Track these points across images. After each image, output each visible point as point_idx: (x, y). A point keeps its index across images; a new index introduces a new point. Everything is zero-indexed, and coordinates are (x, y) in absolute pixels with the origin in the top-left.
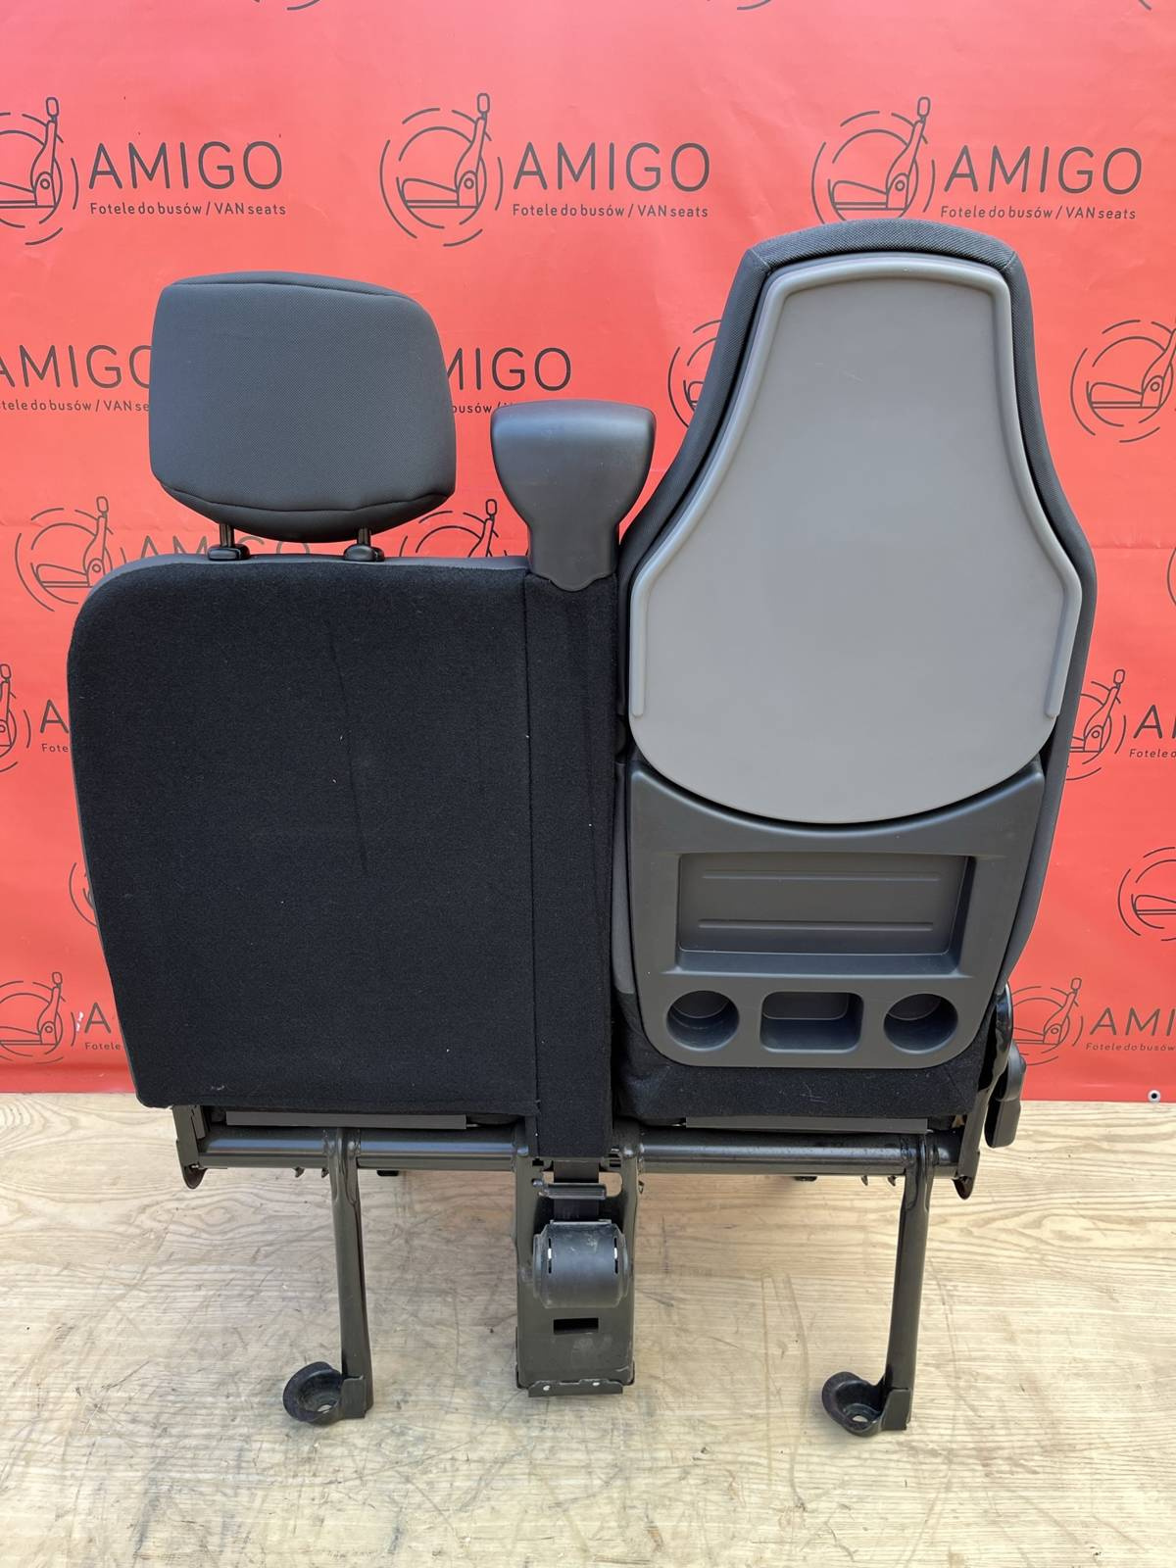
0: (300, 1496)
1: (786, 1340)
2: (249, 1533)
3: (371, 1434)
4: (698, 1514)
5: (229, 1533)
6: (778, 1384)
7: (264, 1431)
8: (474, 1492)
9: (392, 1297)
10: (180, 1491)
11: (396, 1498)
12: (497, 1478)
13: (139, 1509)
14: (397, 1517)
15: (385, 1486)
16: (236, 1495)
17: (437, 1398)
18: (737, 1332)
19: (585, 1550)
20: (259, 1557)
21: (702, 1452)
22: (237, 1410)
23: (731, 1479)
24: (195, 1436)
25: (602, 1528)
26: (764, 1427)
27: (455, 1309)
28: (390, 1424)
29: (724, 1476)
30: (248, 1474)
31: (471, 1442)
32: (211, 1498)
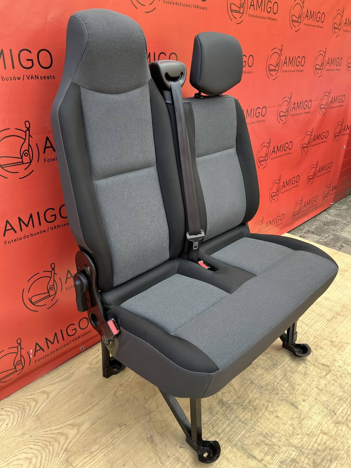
0: (266, 417)
2: (270, 433)
3: (257, 392)
4: (324, 356)
5: (267, 437)
7: (237, 412)
8: (290, 385)
10: (244, 441)
11: (281, 399)
12: (289, 379)
13: (243, 453)
14: (287, 402)
15: (276, 399)
16: (255, 429)
17: (256, 375)
19: (320, 377)
20: (280, 435)
22: (224, 414)
24: (226, 427)
25: (317, 371)
28: (257, 387)
30: (250, 423)
31: (275, 377)
32: (252, 435)
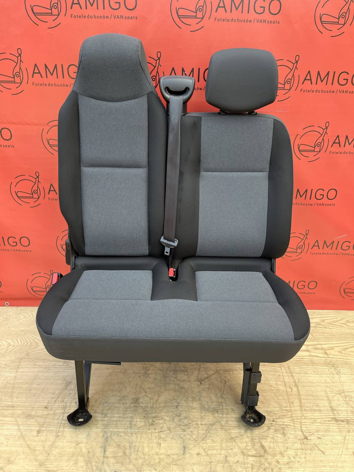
0: (152, 436)
1: (292, 386)
2: (138, 448)
3: (170, 416)
4: (275, 441)
5: (132, 449)
6: (292, 400)
7: (136, 415)
8: (205, 434)
9: (168, 373)
10: (114, 435)
11: (182, 436)
12: (211, 430)
13: (102, 442)
14: (183, 443)
15: (178, 433)
16: (132, 436)
17: (188, 405)
18: (276, 384)
19: (243, 453)
20: (143, 456)
21: (273, 421)
22: (127, 409)
23: (283, 430)
24: (116, 417)
25: (247, 446)
26: (290, 413)
27: (188, 376)
28: (175, 413)
29: (281, 429)
30: (134, 429)
31: (201, 418)
32: (124, 437)
